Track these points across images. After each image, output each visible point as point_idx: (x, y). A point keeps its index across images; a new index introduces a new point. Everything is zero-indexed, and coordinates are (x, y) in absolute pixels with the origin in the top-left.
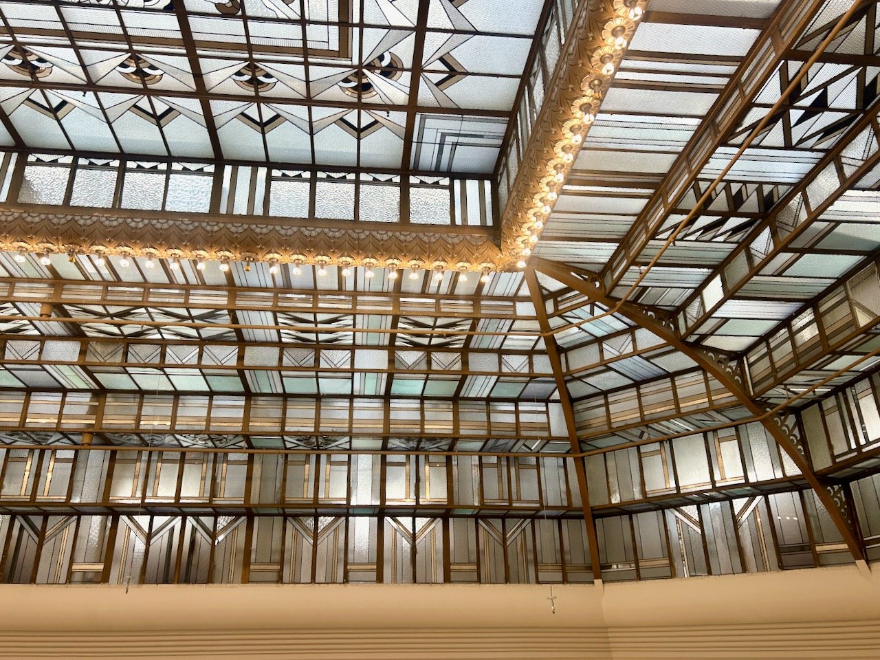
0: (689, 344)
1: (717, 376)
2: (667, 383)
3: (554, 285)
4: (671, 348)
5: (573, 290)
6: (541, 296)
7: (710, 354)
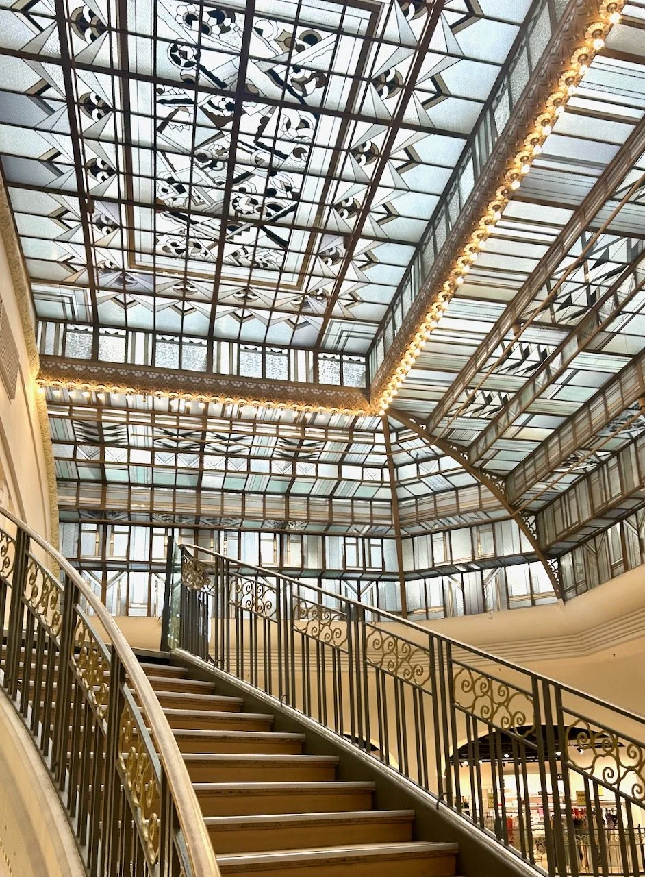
0: (475, 468)
1: (491, 489)
2: (453, 493)
3: (396, 423)
4: (463, 470)
5: (407, 428)
6: (388, 431)
7: (487, 475)
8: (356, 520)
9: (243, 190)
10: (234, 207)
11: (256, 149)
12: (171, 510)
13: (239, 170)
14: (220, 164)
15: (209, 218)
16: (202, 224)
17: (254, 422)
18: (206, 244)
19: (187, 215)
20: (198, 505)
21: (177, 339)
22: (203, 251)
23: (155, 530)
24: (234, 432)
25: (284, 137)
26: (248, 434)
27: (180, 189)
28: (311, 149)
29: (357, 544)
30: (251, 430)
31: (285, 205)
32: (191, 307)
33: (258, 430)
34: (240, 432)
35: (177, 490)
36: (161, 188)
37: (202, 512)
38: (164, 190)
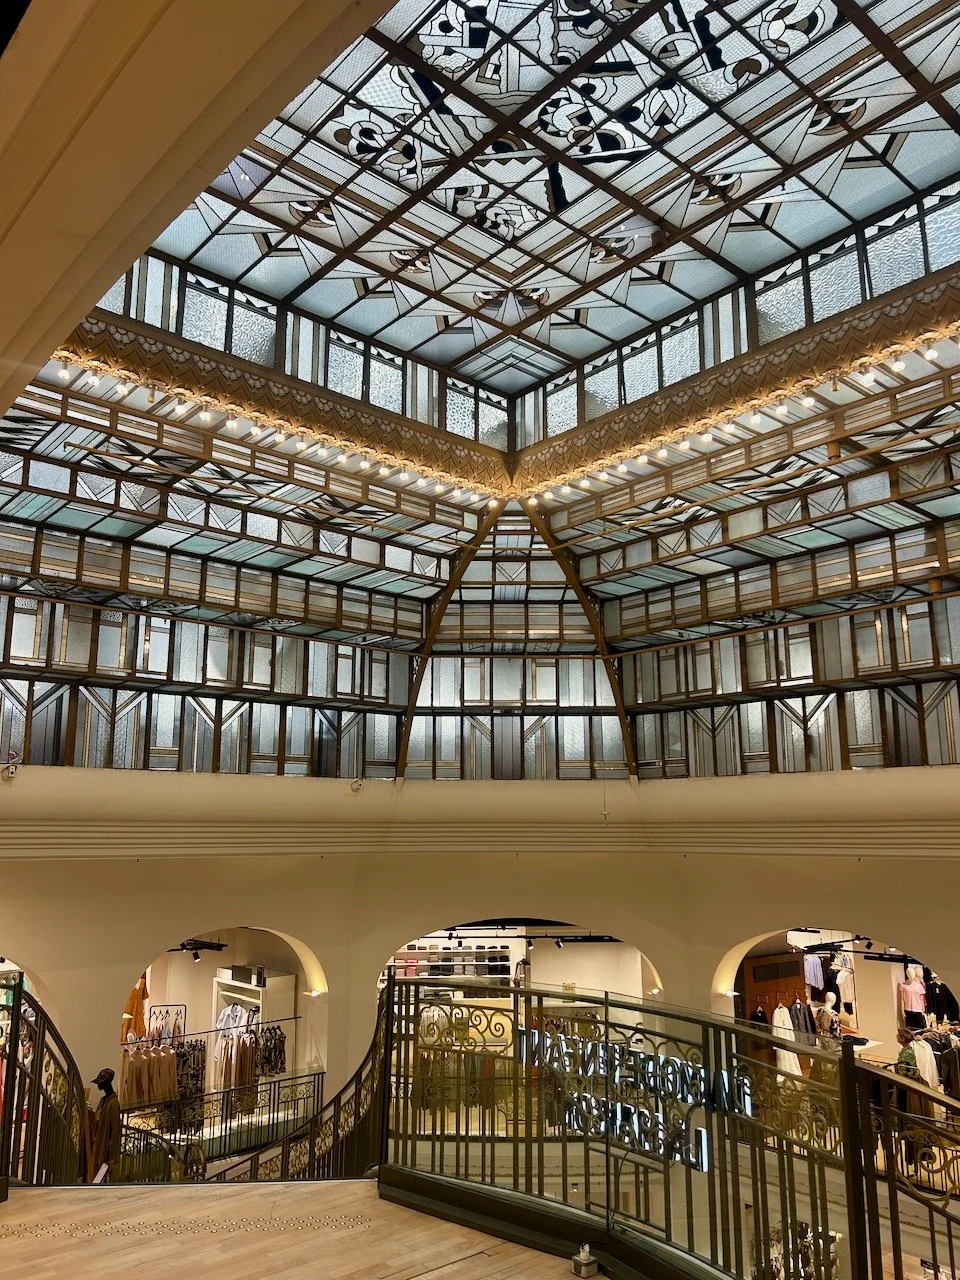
8: (374, 627)
9: (587, 91)
10: (544, 112)
11: (686, 28)
12: (73, 577)
13: (620, 52)
14: (598, 25)
15: (477, 113)
16: (456, 118)
17: (292, 460)
18: (430, 154)
19: (442, 90)
20: (125, 573)
21: (224, 291)
22: (412, 164)
23: (19, 602)
24: (257, 471)
25: (752, 31)
26: (277, 478)
27: (477, 39)
28: (770, 72)
29: (353, 658)
30: (283, 471)
31: (629, 144)
32: (295, 246)
33: (298, 475)
34: (267, 474)
35: (88, 539)
36: (443, 18)
37: (131, 587)
38: (446, 27)
